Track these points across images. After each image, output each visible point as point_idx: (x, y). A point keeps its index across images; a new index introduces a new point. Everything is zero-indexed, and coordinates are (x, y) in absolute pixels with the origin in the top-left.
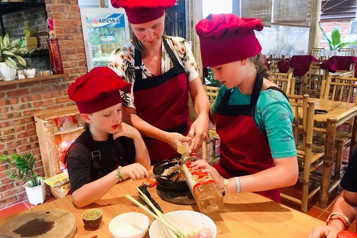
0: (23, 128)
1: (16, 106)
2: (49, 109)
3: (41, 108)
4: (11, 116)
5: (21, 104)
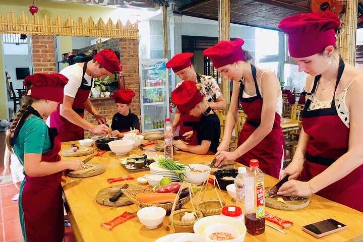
5: (100, 111)
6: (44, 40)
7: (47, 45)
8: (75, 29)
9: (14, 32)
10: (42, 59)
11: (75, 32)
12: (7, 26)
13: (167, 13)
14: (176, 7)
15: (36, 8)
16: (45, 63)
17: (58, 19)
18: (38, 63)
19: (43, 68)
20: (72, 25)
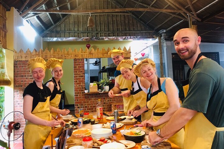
0: (108, 108)
1: (106, 100)
2: (117, 102)
3: (114, 102)
4: (104, 103)
5: (108, 99)
6: (79, 61)
7: (81, 64)
8: (95, 54)
9: (65, 58)
10: (78, 71)
11: (95, 56)
12: (62, 55)
13: (162, 41)
14: (167, 37)
15: (89, 45)
16: (79, 73)
17: (86, 50)
18: (76, 73)
19: (78, 75)
20: (94, 52)
